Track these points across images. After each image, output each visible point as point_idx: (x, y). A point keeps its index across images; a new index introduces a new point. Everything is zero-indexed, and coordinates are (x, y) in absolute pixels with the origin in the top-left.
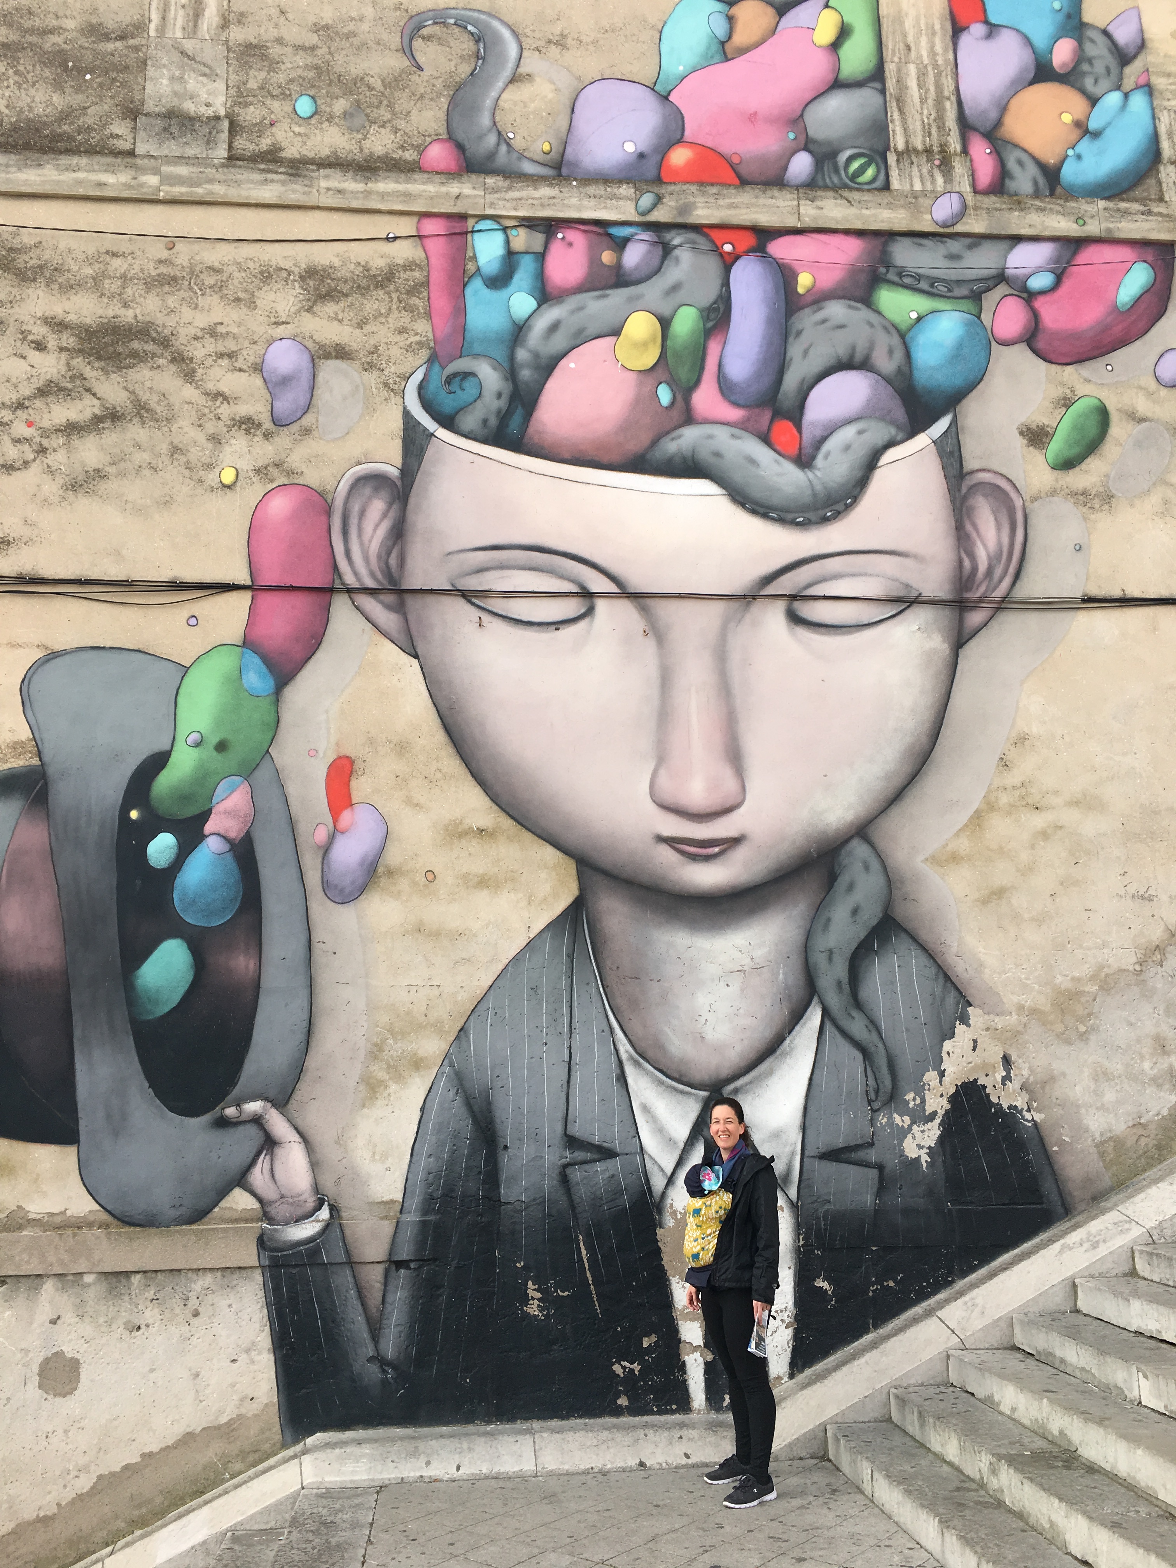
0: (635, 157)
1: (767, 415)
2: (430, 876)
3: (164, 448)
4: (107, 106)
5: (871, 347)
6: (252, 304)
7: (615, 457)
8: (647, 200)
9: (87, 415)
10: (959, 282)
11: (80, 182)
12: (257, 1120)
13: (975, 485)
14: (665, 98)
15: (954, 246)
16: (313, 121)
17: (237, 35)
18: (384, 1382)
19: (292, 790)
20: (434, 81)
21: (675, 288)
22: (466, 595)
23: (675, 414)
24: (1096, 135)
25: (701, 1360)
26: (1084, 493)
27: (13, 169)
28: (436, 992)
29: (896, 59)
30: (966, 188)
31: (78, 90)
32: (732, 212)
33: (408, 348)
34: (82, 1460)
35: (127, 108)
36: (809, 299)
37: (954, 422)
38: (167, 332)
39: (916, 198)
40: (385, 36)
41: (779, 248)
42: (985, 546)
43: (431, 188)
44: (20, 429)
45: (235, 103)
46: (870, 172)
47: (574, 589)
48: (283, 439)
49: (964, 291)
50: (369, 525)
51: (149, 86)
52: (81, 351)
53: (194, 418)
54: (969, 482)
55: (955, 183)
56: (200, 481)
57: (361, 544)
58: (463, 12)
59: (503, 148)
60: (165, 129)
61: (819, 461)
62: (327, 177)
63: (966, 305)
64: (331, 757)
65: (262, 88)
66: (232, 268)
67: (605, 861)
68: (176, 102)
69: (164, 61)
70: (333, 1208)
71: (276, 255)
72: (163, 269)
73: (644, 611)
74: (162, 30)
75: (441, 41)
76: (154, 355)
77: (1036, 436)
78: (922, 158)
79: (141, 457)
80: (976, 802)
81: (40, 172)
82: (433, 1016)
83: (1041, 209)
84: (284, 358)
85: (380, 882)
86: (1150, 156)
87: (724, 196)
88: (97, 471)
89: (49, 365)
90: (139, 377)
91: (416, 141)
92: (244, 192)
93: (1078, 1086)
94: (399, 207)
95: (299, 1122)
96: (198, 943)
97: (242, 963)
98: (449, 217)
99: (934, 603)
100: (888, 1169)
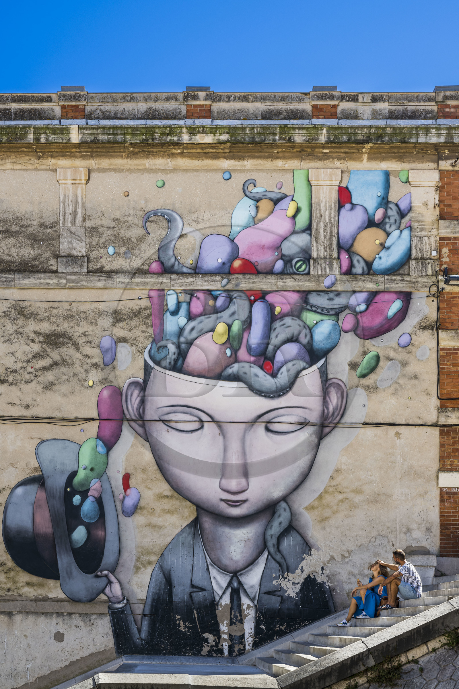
0: (221, 264)
1: (263, 359)
2: (153, 510)
3: (71, 374)
4: (48, 254)
5: (299, 333)
6: (96, 324)
7: (211, 375)
8: (225, 281)
9: (48, 364)
10: (331, 309)
11: (42, 283)
12: (106, 576)
13: (331, 384)
14: (232, 241)
15: (331, 295)
16: (114, 256)
17: (89, 224)
18: (142, 644)
19: (113, 483)
20: (154, 239)
21: (233, 314)
22: (164, 421)
23: (232, 359)
24: (388, 248)
25: (227, 644)
26: (368, 386)
27: (21, 279)
28: (155, 543)
29: (316, 221)
30: (337, 273)
31: (39, 248)
32: (254, 285)
33: (145, 338)
34: (66, 658)
35: (54, 254)
36: (279, 316)
37: (326, 361)
38: (70, 335)
39: (319, 277)
40: (137, 222)
41: (270, 298)
42: (332, 404)
43: (153, 280)
44: (29, 369)
45: (89, 251)
46: (303, 267)
47: (197, 419)
48: (107, 370)
49: (333, 312)
50: (133, 399)
51: (61, 245)
52: (45, 342)
53: (80, 364)
54: (329, 382)
55: (333, 271)
56: (83, 385)
57: (132, 405)
58: (163, 210)
59: (177, 263)
60: (67, 262)
61: (279, 375)
62: (119, 277)
63: (334, 318)
64: (124, 473)
65: (97, 244)
66: (90, 312)
67: (205, 506)
68: (70, 251)
69: (65, 236)
70: (127, 600)
71: (102, 306)
72: (69, 313)
73: (220, 427)
74: (64, 223)
75: (156, 223)
76: (67, 343)
77: (354, 366)
78: (323, 261)
79: (65, 378)
80: (321, 490)
81: (29, 280)
82: (154, 550)
83: (363, 280)
84: (107, 342)
85: (138, 511)
86: (407, 256)
87: (251, 279)
88: (52, 382)
89: (36, 347)
90: (63, 350)
91: (148, 262)
92: (93, 285)
93: (343, 576)
94: (143, 288)
95: (118, 577)
96: (88, 527)
97: (100, 533)
98: (158, 290)
99: (313, 425)
100: (284, 597)
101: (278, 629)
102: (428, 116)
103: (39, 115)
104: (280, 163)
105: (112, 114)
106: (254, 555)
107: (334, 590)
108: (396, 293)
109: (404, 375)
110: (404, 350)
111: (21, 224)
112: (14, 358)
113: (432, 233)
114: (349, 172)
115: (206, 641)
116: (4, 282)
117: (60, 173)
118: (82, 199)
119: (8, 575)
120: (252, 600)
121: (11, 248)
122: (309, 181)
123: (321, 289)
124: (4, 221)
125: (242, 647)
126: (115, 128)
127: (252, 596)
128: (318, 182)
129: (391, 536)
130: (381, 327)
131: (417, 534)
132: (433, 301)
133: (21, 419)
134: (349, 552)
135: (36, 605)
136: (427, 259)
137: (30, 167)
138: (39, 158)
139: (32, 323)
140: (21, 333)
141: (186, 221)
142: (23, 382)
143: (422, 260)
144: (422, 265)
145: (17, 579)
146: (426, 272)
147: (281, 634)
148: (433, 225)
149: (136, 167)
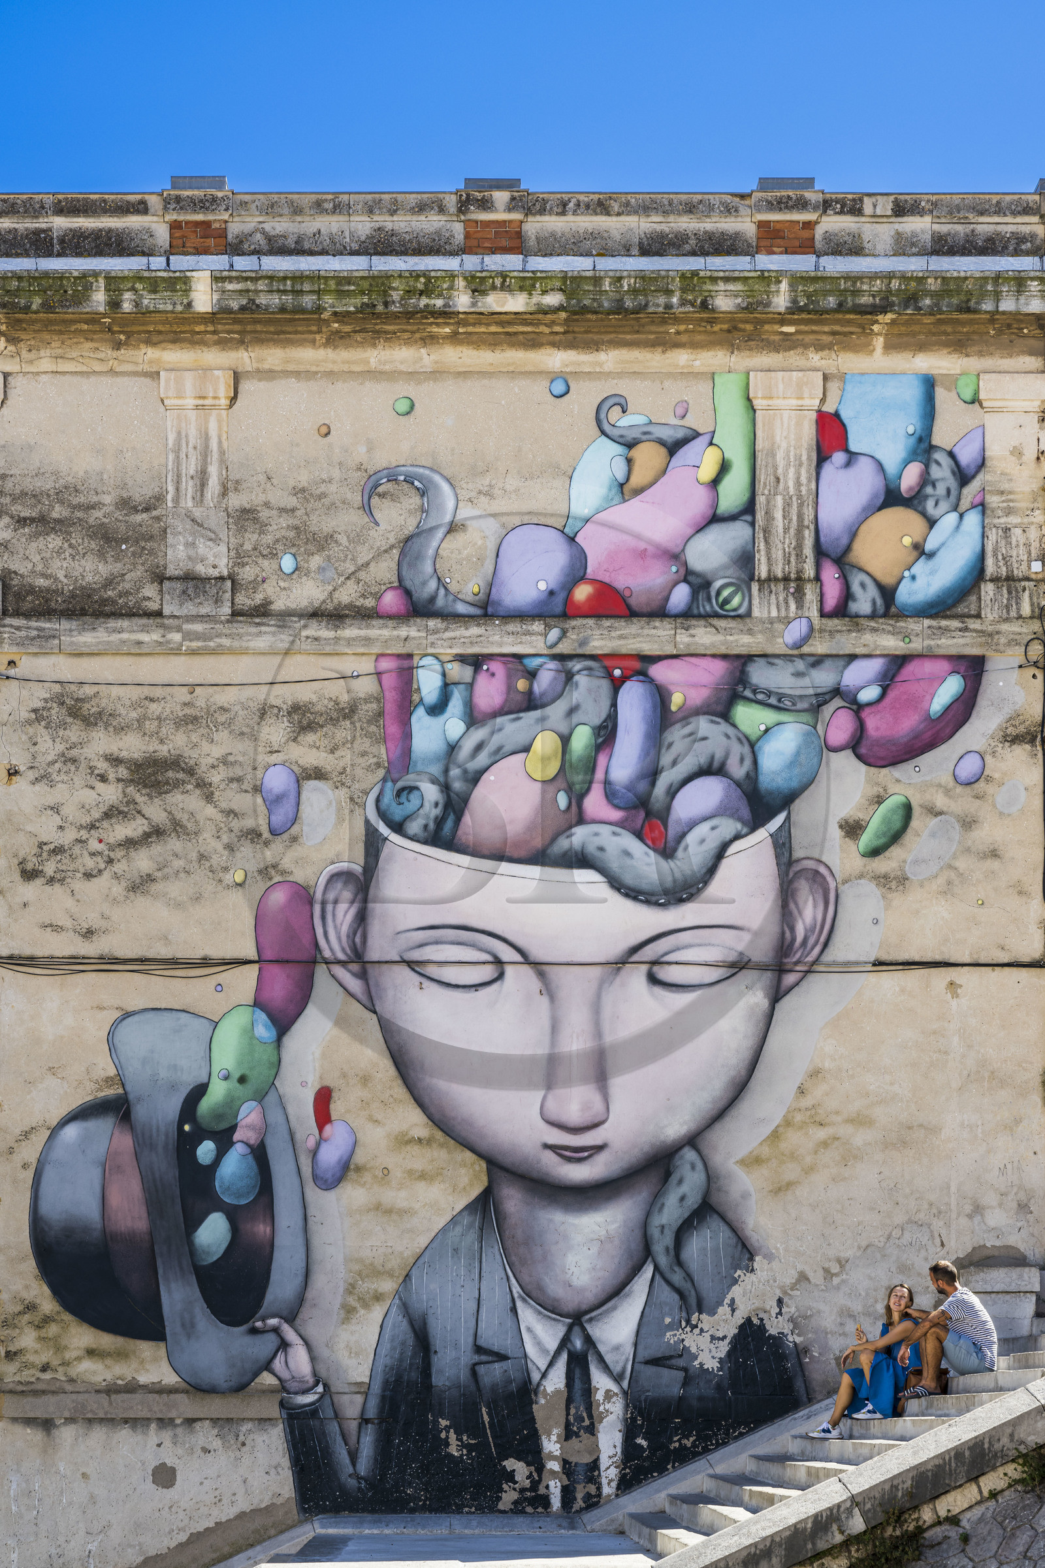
0: (546, 594)
1: (642, 814)
2: (386, 1172)
3: (194, 856)
4: (139, 572)
5: (727, 756)
6: (253, 737)
7: (522, 853)
8: (554, 634)
9: (140, 831)
10: (801, 697)
11: (124, 642)
12: (276, 1330)
13: (800, 871)
15: (801, 665)
16: (294, 576)
17: (236, 501)
18: (359, 1488)
19: (291, 1110)
20: (388, 535)
21: (574, 709)
22: (411, 964)
23: (570, 816)
24: (931, 555)
25: (559, 1484)
26: (886, 877)
27: (75, 633)
28: (390, 1250)
29: (766, 492)
30: (814, 613)
31: (117, 559)
32: (622, 642)
33: (368, 769)
34: (181, 1525)
35: (154, 573)
36: (680, 715)
37: (788, 818)
38: (192, 762)
39: (771, 623)
40: (349, 496)
41: (658, 672)
42: (804, 921)
43: (386, 633)
44: (94, 845)
45: (236, 564)
46: (736, 600)
47: (489, 958)
48: (278, 846)
49: (805, 705)
50: (340, 912)
51: (170, 553)
52: (132, 781)
53: (214, 832)
54: (796, 868)
55: (805, 609)
56: (220, 881)
57: (335, 927)
58: (411, 469)
59: (442, 591)
60: (184, 592)
61: (680, 853)
62: (306, 627)
63: (806, 717)
64: (317, 1087)
65: (255, 549)
66: (237, 708)
67: (507, 1161)
68: (190, 566)
69: (180, 529)
70: (325, 1385)
71: (269, 695)
72: (188, 711)
73: (541, 975)
74: (176, 500)
75: (394, 498)
76: (184, 782)
77: (852, 829)
78: (781, 586)
79: (178, 864)
80: (778, 1120)
81: (95, 634)
82: (388, 1266)
83: (874, 630)
84: (277, 780)
85: (352, 1175)
86: (976, 573)
87: (616, 629)
88: (149, 875)
89: (111, 793)
90: (174, 800)
91: (374, 589)
92: (244, 644)
93: (828, 1320)
94: (362, 650)
95: (303, 1332)
96: (233, 1215)
97: (262, 1229)
98: (399, 656)
99: (762, 967)
100: (691, 1371)
101: (677, 1445)
102: (1023, 247)
103: (118, 245)
104: (682, 358)
105: (291, 242)
106: (622, 1275)
107: (806, 1351)
108: (949, 658)
109: (968, 850)
110: (968, 789)
111: (75, 501)
112: (57, 820)
113: (1031, 519)
114: (842, 377)
115: (510, 1477)
116: (33, 639)
117: (168, 381)
118: (220, 442)
119: (43, 1333)
120: (618, 1379)
121: (52, 558)
122: (749, 399)
123: (777, 652)
124: (34, 496)
125: (592, 1489)
126: (298, 277)
127: (616, 1369)
128: (770, 402)
129: (938, 1225)
130: (916, 737)
131: (997, 1218)
132: (1034, 676)
133: (75, 964)
134: (842, 1263)
135: (111, 1403)
136: (1020, 580)
137: (98, 367)
138: (118, 346)
139: (101, 734)
140: (74, 761)
141: (463, 495)
142: (79, 875)
143: (1009, 581)
144: (1010, 592)
145: (64, 1342)
146: (1018, 609)
147: (684, 1457)
148: (1035, 500)
149: (346, 368)
